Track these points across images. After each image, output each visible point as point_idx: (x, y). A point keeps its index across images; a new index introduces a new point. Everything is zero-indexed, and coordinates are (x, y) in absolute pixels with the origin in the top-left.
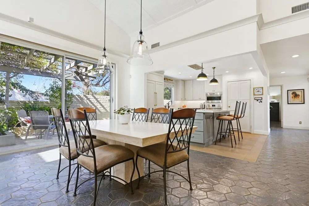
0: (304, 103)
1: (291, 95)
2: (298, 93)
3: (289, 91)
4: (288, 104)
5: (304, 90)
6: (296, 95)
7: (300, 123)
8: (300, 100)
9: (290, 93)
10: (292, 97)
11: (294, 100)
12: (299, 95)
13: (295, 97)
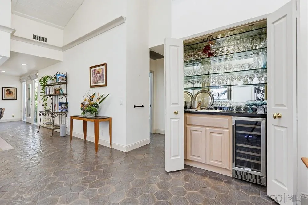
0: (16, 99)
1: (5, 92)
2: (12, 90)
3: (4, 88)
4: (3, 99)
5: (16, 88)
6: (10, 93)
7: (13, 116)
8: (14, 97)
9: (5, 90)
10: (7, 94)
11: (8, 97)
12: (13, 93)
13: (9, 94)
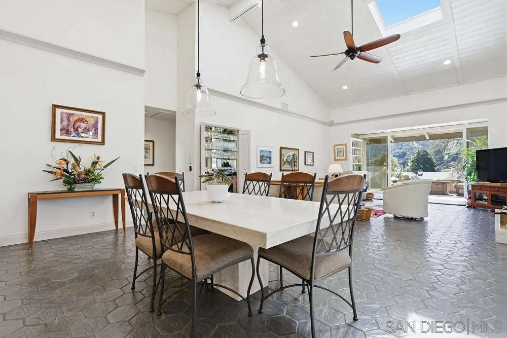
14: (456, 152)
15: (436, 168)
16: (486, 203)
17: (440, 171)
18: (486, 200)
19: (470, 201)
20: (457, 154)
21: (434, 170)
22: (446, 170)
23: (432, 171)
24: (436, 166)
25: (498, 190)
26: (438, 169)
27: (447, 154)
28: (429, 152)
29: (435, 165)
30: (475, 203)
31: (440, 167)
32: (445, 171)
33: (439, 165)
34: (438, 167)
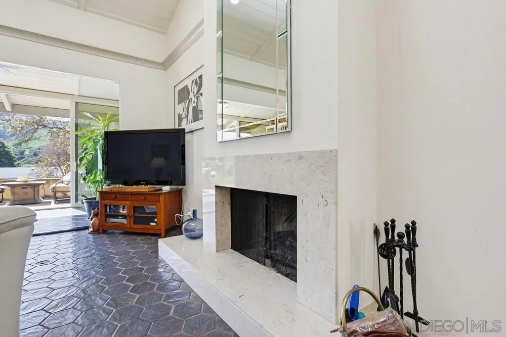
14: (38, 147)
15: (16, 163)
16: (124, 221)
17: (20, 166)
18: (124, 217)
19: (97, 222)
20: (39, 149)
21: (12, 165)
22: (28, 165)
23: (10, 167)
24: (15, 161)
25: (145, 199)
26: (18, 164)
27: (28, 148)
28: (6, 144)
29: (15, 159)
30: (106, 224)
31: (20, 161)
32: (26, 167)
33: (18, 159)
34: (18, 162)
